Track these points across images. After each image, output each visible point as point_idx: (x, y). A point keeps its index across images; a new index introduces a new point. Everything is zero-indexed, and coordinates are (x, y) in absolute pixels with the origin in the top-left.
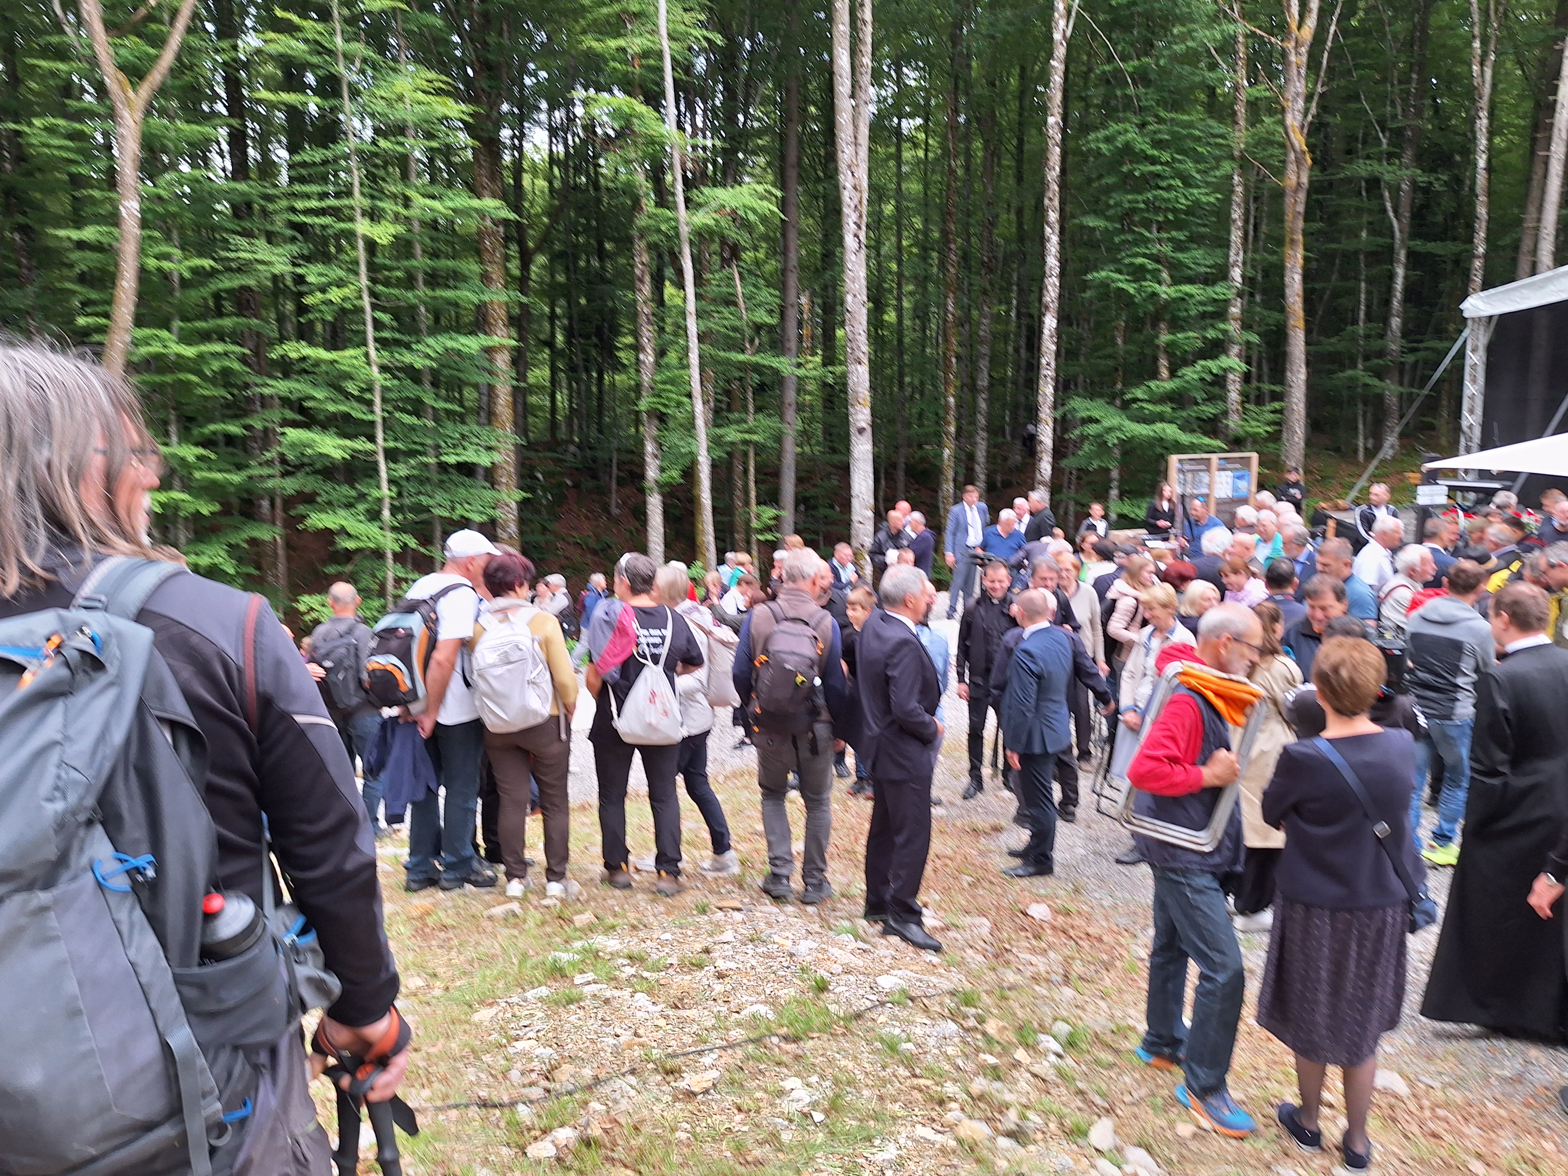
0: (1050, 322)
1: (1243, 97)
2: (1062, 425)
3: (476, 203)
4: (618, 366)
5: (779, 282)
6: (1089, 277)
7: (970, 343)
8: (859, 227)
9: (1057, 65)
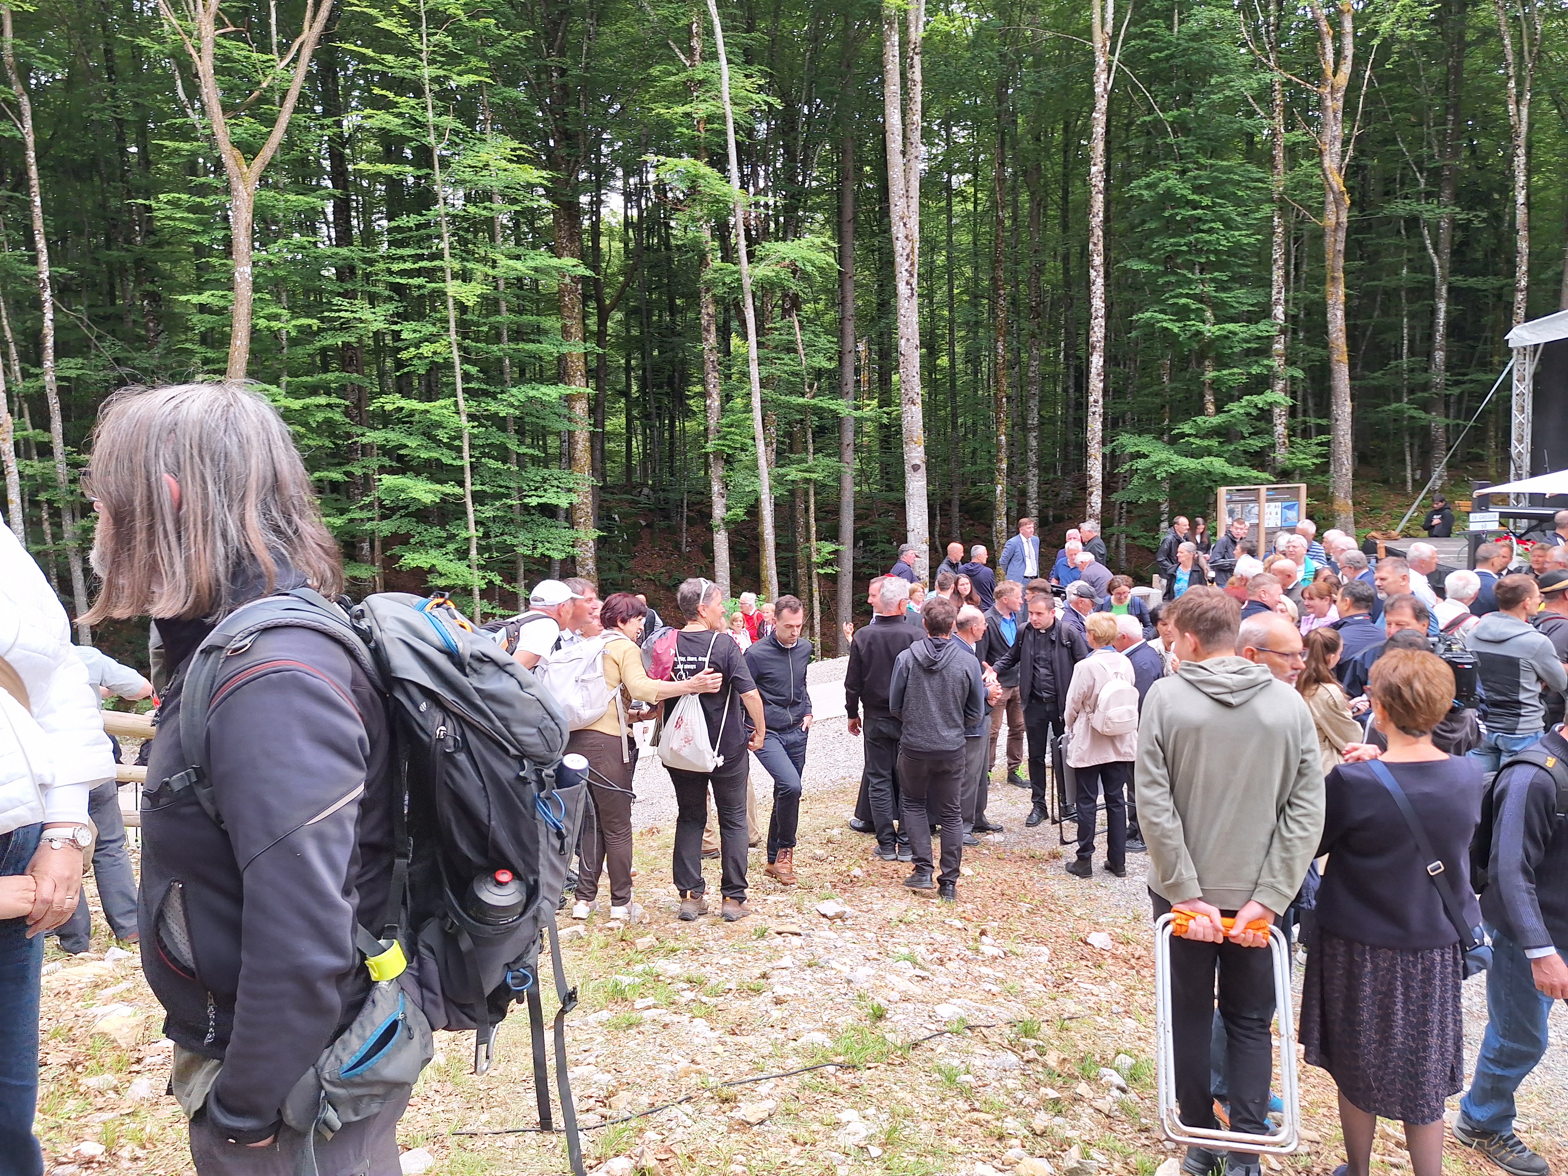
0: (1097, 361)
1: (1281, 141)
2: (1111, 460)
3: (555, 262)
4: (689, 413)
5: (837, 330)
6: (1134, 317)
7: (1021, 384)
8: (912, 276)
9: (1100, 118)
